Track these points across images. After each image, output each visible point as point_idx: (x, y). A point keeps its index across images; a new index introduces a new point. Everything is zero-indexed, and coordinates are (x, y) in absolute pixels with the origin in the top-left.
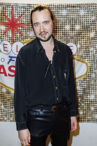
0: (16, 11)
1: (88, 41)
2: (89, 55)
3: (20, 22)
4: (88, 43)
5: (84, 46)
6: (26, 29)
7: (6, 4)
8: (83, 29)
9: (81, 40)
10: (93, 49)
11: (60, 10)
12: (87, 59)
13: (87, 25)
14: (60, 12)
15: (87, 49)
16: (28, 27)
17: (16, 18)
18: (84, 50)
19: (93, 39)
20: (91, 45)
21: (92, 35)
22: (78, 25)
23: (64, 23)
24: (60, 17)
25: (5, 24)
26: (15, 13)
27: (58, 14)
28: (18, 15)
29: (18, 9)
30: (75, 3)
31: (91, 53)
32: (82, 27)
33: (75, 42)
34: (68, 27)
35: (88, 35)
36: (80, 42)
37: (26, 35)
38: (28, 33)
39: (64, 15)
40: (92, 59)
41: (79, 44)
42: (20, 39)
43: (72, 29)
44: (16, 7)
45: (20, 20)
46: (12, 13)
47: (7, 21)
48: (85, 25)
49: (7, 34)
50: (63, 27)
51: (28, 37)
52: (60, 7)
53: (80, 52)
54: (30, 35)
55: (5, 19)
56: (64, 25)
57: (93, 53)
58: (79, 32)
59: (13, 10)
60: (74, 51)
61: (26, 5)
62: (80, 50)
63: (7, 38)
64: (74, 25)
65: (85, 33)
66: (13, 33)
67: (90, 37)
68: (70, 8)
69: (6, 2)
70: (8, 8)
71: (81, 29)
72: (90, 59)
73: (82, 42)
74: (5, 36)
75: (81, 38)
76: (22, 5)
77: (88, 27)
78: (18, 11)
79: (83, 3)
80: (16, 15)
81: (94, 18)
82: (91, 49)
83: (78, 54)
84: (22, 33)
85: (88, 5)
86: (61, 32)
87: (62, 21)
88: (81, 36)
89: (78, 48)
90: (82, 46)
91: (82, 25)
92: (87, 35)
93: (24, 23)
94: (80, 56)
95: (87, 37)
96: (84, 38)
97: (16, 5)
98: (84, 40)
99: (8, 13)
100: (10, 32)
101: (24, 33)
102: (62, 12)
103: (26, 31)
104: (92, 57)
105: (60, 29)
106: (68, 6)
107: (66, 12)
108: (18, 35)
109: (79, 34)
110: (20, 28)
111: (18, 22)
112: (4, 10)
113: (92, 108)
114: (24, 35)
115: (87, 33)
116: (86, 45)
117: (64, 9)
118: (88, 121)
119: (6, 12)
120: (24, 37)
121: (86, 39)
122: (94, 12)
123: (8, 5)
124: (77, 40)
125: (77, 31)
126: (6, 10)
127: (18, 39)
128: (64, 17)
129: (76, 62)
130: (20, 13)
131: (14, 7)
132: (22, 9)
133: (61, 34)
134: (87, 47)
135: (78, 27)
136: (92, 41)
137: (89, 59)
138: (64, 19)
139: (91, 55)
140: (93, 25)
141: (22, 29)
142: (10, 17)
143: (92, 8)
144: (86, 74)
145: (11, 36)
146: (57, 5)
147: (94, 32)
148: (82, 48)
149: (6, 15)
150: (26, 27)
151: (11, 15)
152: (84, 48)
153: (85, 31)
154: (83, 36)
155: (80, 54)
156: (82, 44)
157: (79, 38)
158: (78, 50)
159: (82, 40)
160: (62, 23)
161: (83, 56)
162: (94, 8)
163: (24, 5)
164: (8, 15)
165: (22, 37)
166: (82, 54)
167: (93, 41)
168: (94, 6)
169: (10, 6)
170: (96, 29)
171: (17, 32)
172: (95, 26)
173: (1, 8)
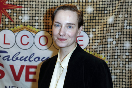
1: (105, 29)
2: (106, 49)
3: (10, 3)
4: (105, 32)
5: (99, 35)
6: (18, 12)
8: (98, 12)
9: (94, 27)
10: (112, 40)
12: (103, 54)
13: (103, 6)
15: (104, 40)
16: (20, 9)
18: (99, 41)
19: (112, 25)
20: (109, 34)
21: (110, 20)
22: (90, 6)
31: (109, 46)
32: (95, 9)
33: (86, 30)
35: (105, 21)
36: (94, 30)
37: (18, 20)
38: (20, 18)
40: (111, 54)
41: (91, 33)
42: (10, 26)
48: (101, 6)
51: (20, 23)
53: (94, 44)
54: (23, 21)
57: (112, 46)
58: (92, 15)
62: (94, 41)
64: (84, 7)
65: (100, 18)
67: (108, 23)
71: (95, 12)
72: (109, 54)
73: (97, 30)
75: (94, 24)
77: (104, 9)
82: (110, 40)
83: (91, 47)
84: (12, 17)
87: (67, 1)
88: (94, 21)
89: (91, 38)
90: (97, 35)
91: (95, 6)
92: (103, 21)
93: (15, 3)
94: (93, 50)
95: (102, 24)
96: (100, 24)
98: (100, 27)
101: (15, 17)
103: (18, 15)
104: (111, 51)
108: (7, 20)
109: (92, 18)
110: (10, 11)
111: (7, 2)
114: (15, 20)
115: (103, 18)
116: (102, 35)
120: (15, 23)
121: (102, 26)
124: (89, 27)
125: (89, 15)
127: (7, 26)
134: (104, 38)
135: (90, 9)
136: (110, 28)
137: (106, 54)
139: (109, 49)
140: (111, 6)
141: (12, 11)
147: (114, 16)
148: (97, 38)
150: (18, 9)
152: (99, 38)
153: (100, 15)
154: (97, 21)
155: (94, 47)
156: (97, 33)
157: (91, 24)
158: (91, 41)
159: (97, 27)
161: (98, 50)
165: (12, 23)
166: (96, 47)
167: (112, 28)
170: (115, 12)
171: (4, 17)
172: (114, 8)
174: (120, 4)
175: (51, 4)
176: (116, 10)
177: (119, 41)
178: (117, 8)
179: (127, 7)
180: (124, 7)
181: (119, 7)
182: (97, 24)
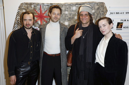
0: (43, 8)
3: (46, 15)
7: (36, 4)
11: (71, 7)
14: (71, 8)
17: (43, 12)
23: (74, 15)
24: (72, 11)
26: (42, 9)
27: (70, 10)
28: (44, 11)
29: (44, 7)
30: (81, 2)
39: (74, 10)
44: (43, 5)
45: (46, 14)
46: (40, 9)
47: (37, 15)
49: (37, 22)
50: (74, 18)
52: (72, 4)
55: (35, 13)
56: (74, 16)
61: (49, 4)
63: (37, 25)
66: (41, 22)
68: (78, 5)
69: (36, 3)
70: (38, 6)
74: (36, 23)
76: (47, 4)
78: (44, 8)
79: (86, 2)
80: (43, 11)
81: (93, 11)
85: (89, 3)
86: (73, 20)
87: (73, 14)
97: (43, 4)
99: (38, 9)
100: (40, 21)
102: (73, 8)
105: (72, 19)
106: (77, 4)
107: (76, 8)
110: (46, 19)
111: (45, 15)
112: (35, 8)
117: (74, 6)
119: (37, 9)
122: (93, 7)
126: (37, 8)
128: (74, 11)
130: (46, 9)
131: (41, 5)
132: (47, 7)
133: (73, 22)
138: (74, 12)
141: (47, 19)
142: (39, 12)
143: (92, 5)
145: (40, 24)
146: (69, 3)
149: (37, 10)
151: (39, 11)
160: (73, 15)
162: (94, 4)
163: (48, 4)
164: (38, 11)
168: (93, 3)
169: (39, 5)
170: (95, 18)
171: (44, 22)
172: (94, 16)
173: (33, 6)
174: (97, 15)
175: (65, 15)
176: (96, 17)
178: (96, 16)
179: (100, 16)
180: (99, 16)
181: (97, 16)
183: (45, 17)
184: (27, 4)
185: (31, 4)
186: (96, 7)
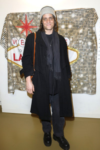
2: (79, 46)
3: (31, 25)
4: (78, 37)
9: (72, 35)
12: (77, 49)
13: (77, 24)
15: (78, 42)
17: (29, 22)
19: (82, 34)
20: (80, 39)
21: (81, 31)
23: (60, 24)
25: (22, 27)
26: (27, 19)
29: (30, 16)
30: (67, 9)
32: (73, 26)
33: (68, 37)
34: (63, 27)
35: (78, 32)
39: (60, 18)
41: (71, 38)
43: (66, 28)
44: (28, 15)
45: (31, 23)
47: (23, 25)
49: (23, 33)
50: (60, 27)
53: (72, 44)
55: (21, 23)
57: (81, 44)
58: (71, 29)
59: (26, 17)
60: (68, 43)
63: (23, 36)
64: (67, 25)
65: (75, 30)
66: (27, 33)
68: (65, 13)
70: (23, 16)
71: (73, 28)
72: (80, 49)
73: (74, 36)
74: (21, 35)
77: (77, 26)
81: (82, 19)
82: (80, 41)
85: (78, 10)
89: (71, 41)
90: (74, 39)
91: (73, 24)
93: (34, 25)
94: (72, 47)
97: (28, 13)
99: (23, 19)
100: (25, 32)
102: (59, 16)
104: (81, 47)
106: (63, 11)
107: (62, 16)
109: (72, 31)
110: (31, 29)
112: (21, 18)
113: (82, 84)
115: (77, 30)
116: (76, 39)
117: (61, 14)
118: (79, 92)
121: (77, 35)
122: (82, 15)
123: (23, 14)
124: (70, 35)
129: (69, 50)
130: (31, 19)
132: (32, 16)
135: (70, 26)
138: (60, 21)
140: (81, 24)
141: (33, 29)
142: (25, 22)
144: (77, 59)
145: (25, 35)
148: (74, 41)
150: (35, 28)
162: (82, 11)
163: (33, 13)
170: (83, 27)
173: (18, 16)
174: (86, 23)
177: (85, 42)
178: (84, 25)
180: (88, 24)
182: (74, 34)
183: (30, 27)
184: (12, 14)
185: (16, 14)
186: (85, 14)
